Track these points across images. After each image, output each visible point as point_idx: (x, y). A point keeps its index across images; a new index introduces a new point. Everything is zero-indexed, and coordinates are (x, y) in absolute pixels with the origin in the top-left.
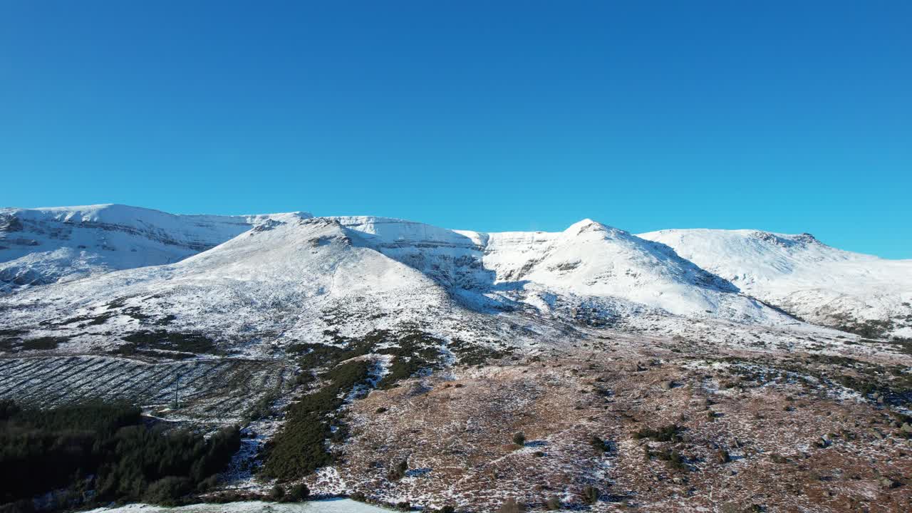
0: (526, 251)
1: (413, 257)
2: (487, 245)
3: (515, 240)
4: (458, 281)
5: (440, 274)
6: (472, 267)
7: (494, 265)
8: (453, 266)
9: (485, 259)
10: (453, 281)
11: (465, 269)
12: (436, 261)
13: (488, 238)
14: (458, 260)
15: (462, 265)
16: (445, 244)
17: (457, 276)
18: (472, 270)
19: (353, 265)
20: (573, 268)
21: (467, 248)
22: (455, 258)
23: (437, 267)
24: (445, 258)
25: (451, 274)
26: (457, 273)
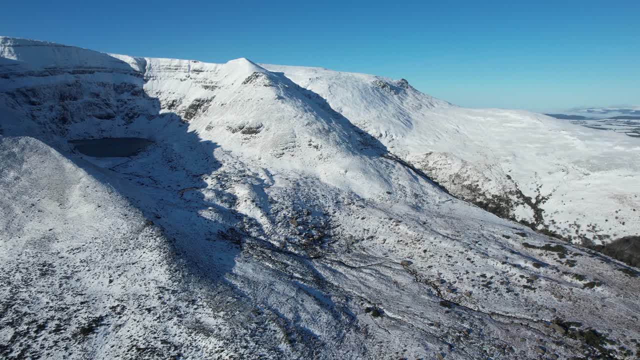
0: (185, 80)
1: (69, 86)
2: (145, 71)
3: (172, 67)
4: (121, 109)
5: (101, 102)
6: (133, 94)
7: (154, 93)
8: (113, 93)
9: (146, 86)
10: (115, 109)
11: (125, 96)
12: (96, 89)
13: (145, 62)
14: (118, 87)
15: (123, 92)
16: (100, 69)
17: (119, 103)
18: (134, 97)
19: (12, 174)
20: (256, 132)
21: (126, 73)
22: (114, 84)
23: (97, 95)
24: (104, 85)
25: (112, 101)
26: (118, 101)
